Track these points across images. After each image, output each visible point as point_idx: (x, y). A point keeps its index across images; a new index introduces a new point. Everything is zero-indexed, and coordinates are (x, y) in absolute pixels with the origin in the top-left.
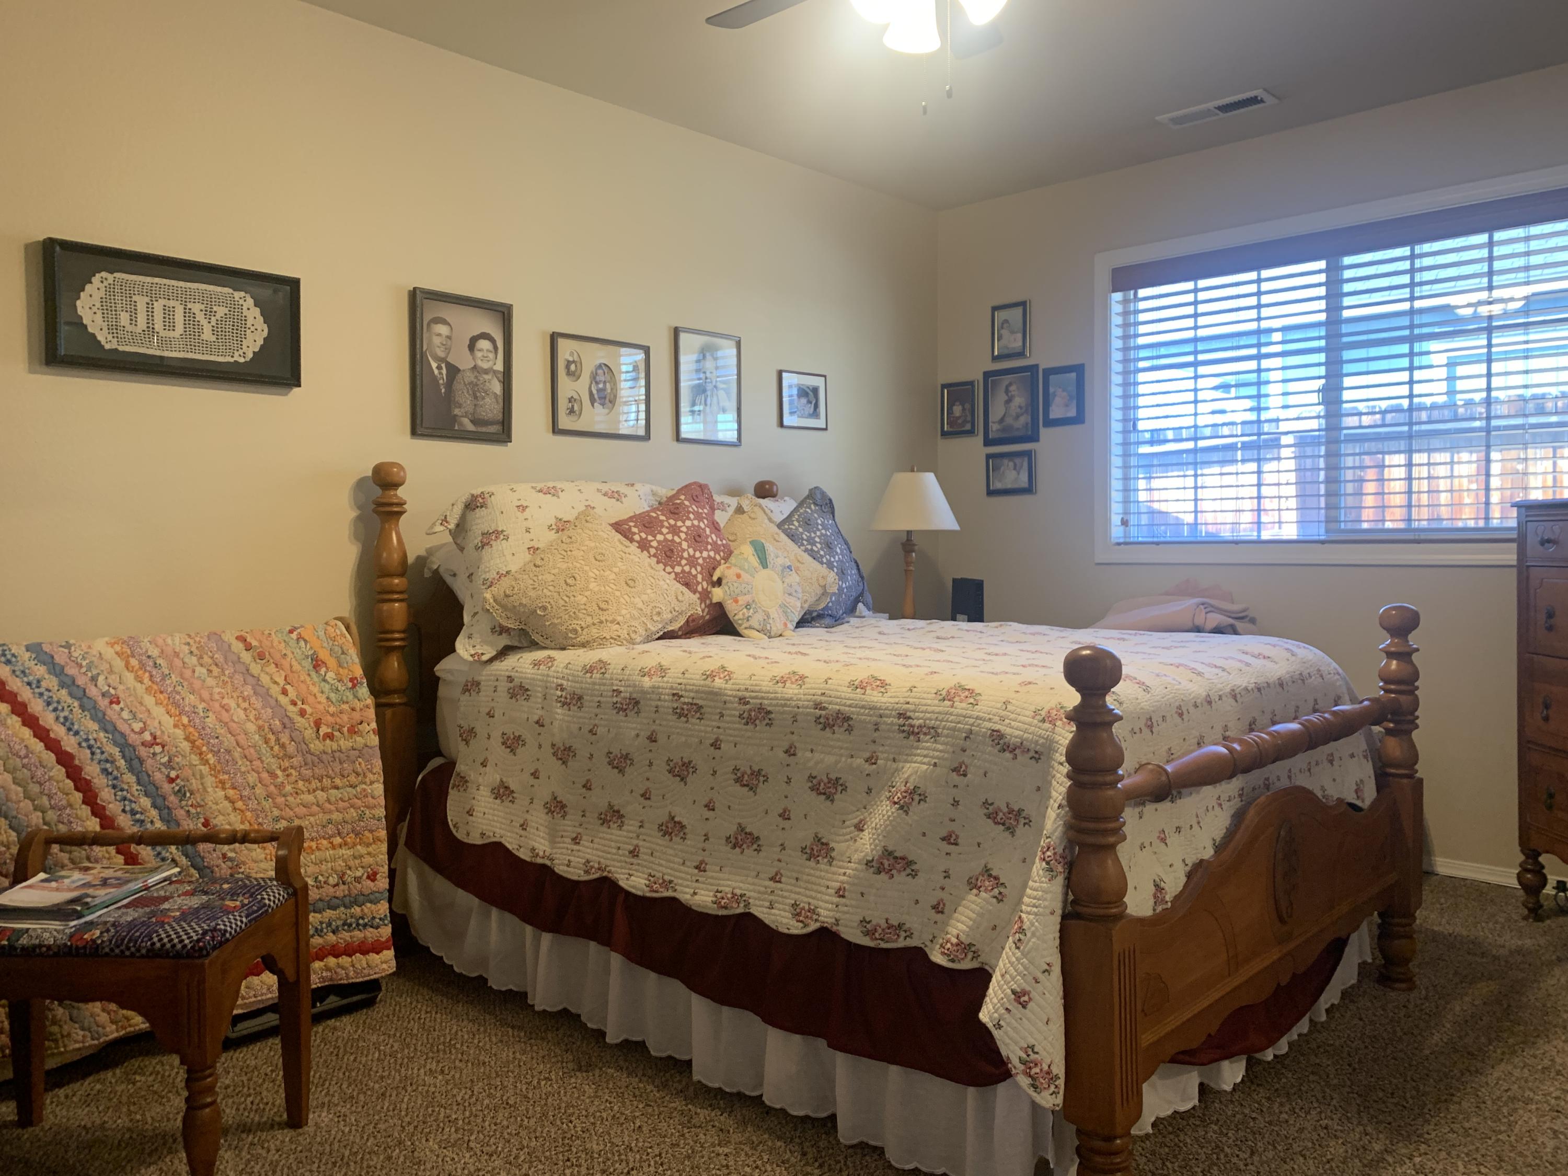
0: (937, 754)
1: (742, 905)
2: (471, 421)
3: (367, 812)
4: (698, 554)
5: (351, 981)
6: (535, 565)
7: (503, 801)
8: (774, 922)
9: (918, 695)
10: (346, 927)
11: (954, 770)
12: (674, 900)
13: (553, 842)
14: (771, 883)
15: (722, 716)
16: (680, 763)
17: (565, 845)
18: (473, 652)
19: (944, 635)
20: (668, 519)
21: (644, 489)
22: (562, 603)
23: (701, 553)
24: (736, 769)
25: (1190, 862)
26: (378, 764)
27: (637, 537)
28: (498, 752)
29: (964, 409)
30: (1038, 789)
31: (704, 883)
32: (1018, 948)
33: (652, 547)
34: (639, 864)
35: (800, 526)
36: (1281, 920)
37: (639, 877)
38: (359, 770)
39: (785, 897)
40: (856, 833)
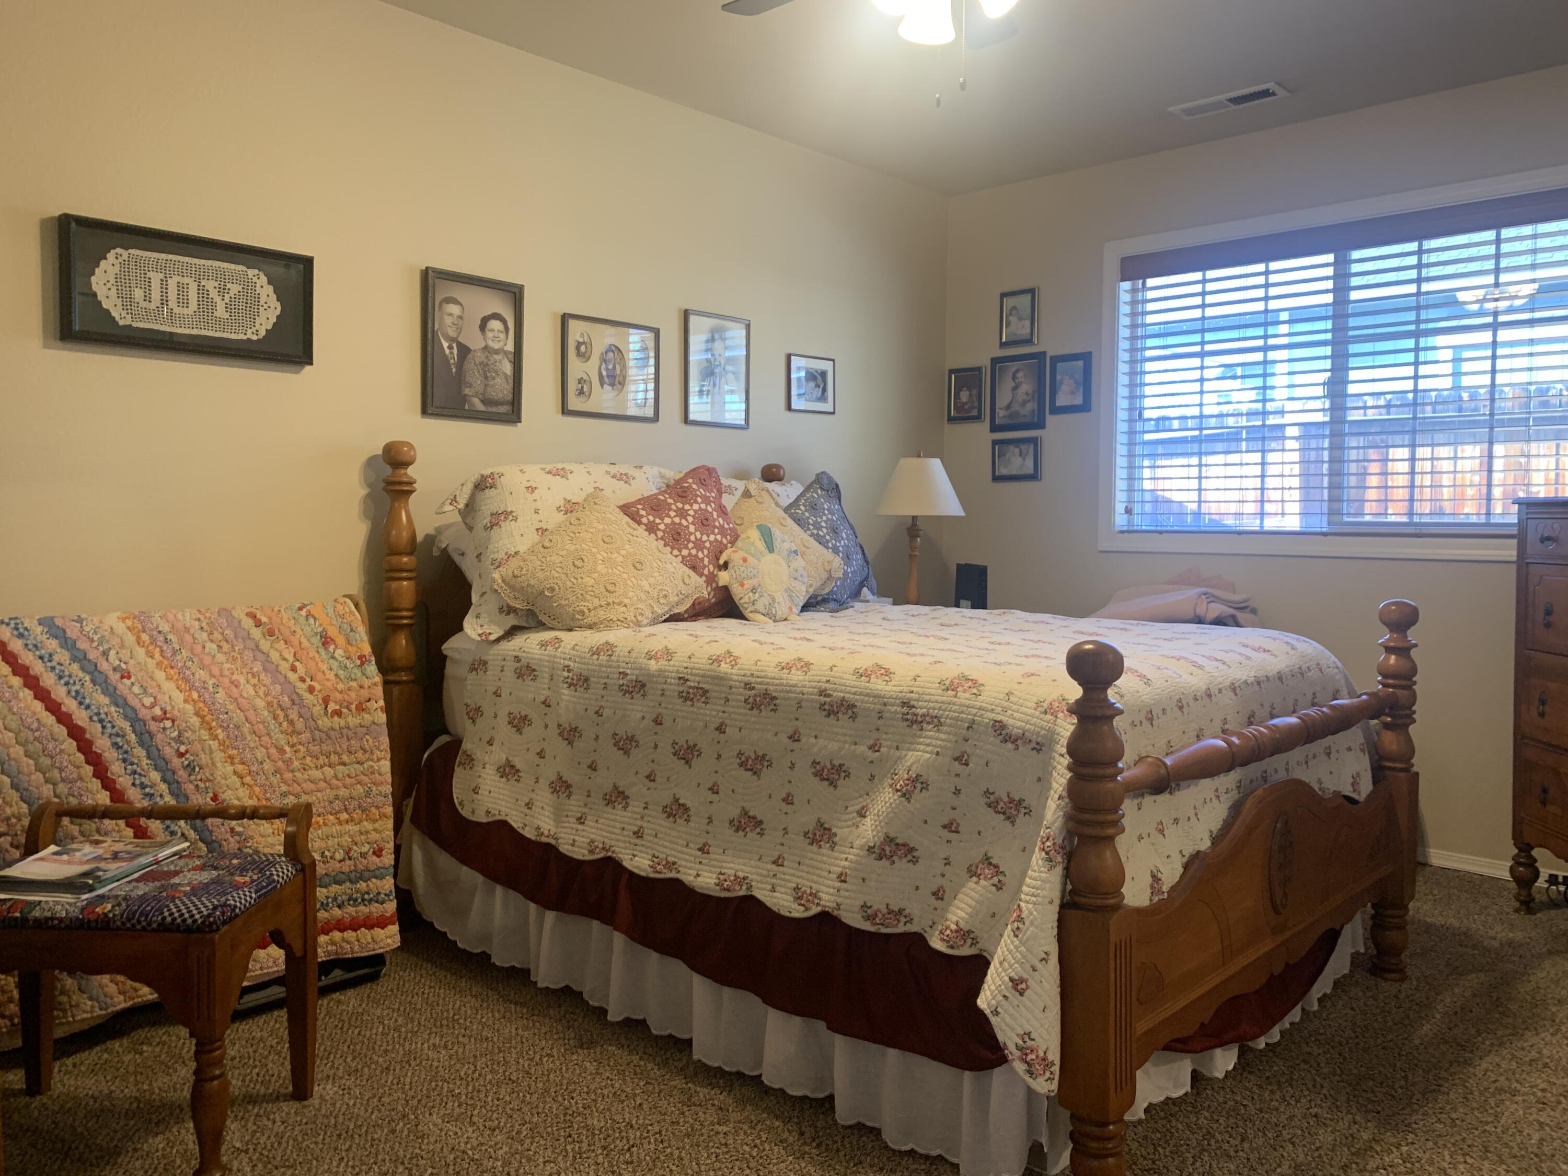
0: (939, 743)
1: (744, 887)
2: (482, 401)
3: (374, 789)
4: (705, 538)
5: (355, 955)
6: (544, 547)
7: (508, 780)
8: (775, 904)
9: (922, 684)
10: (351, 902)
11: (956, 759)
12: (678, 881)
13: (558, 822)
14: (774, 867)
15: (728, 701)
16: (685, 746)
17: (570, 825)
18: (480, 632)
19: (948, 622)
20: (676, 502)
21: (652, 471)
22: (570, 584)
23: (708, 536)
24: (740, 754)
25: (1187, 854)
26: (385, 741)
27: (645, 520)
28: (504, 731)
29: (971, 395)
30: (1039, 780)
31: (706, 865)
32: (1016, 936)
33: (659, 530)
34: (643, 845)
35: (806, 510)
36: (1277, 911)
37: (644, 858)
38: (367, 747)
39: (788, 881)
40: (859, 819)
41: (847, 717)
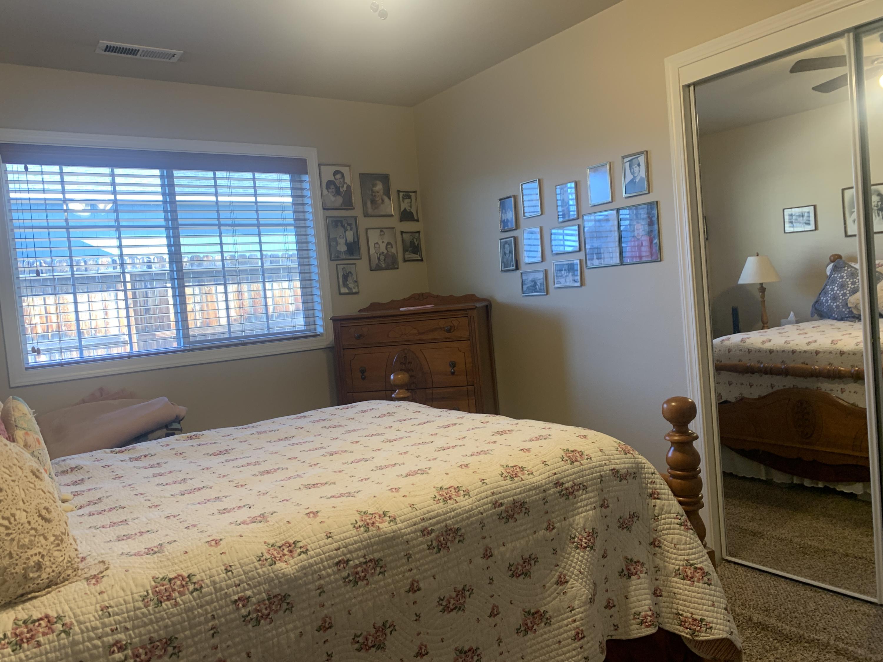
24: (440, 600)
40: (561, 587)
41: (522, 515)
